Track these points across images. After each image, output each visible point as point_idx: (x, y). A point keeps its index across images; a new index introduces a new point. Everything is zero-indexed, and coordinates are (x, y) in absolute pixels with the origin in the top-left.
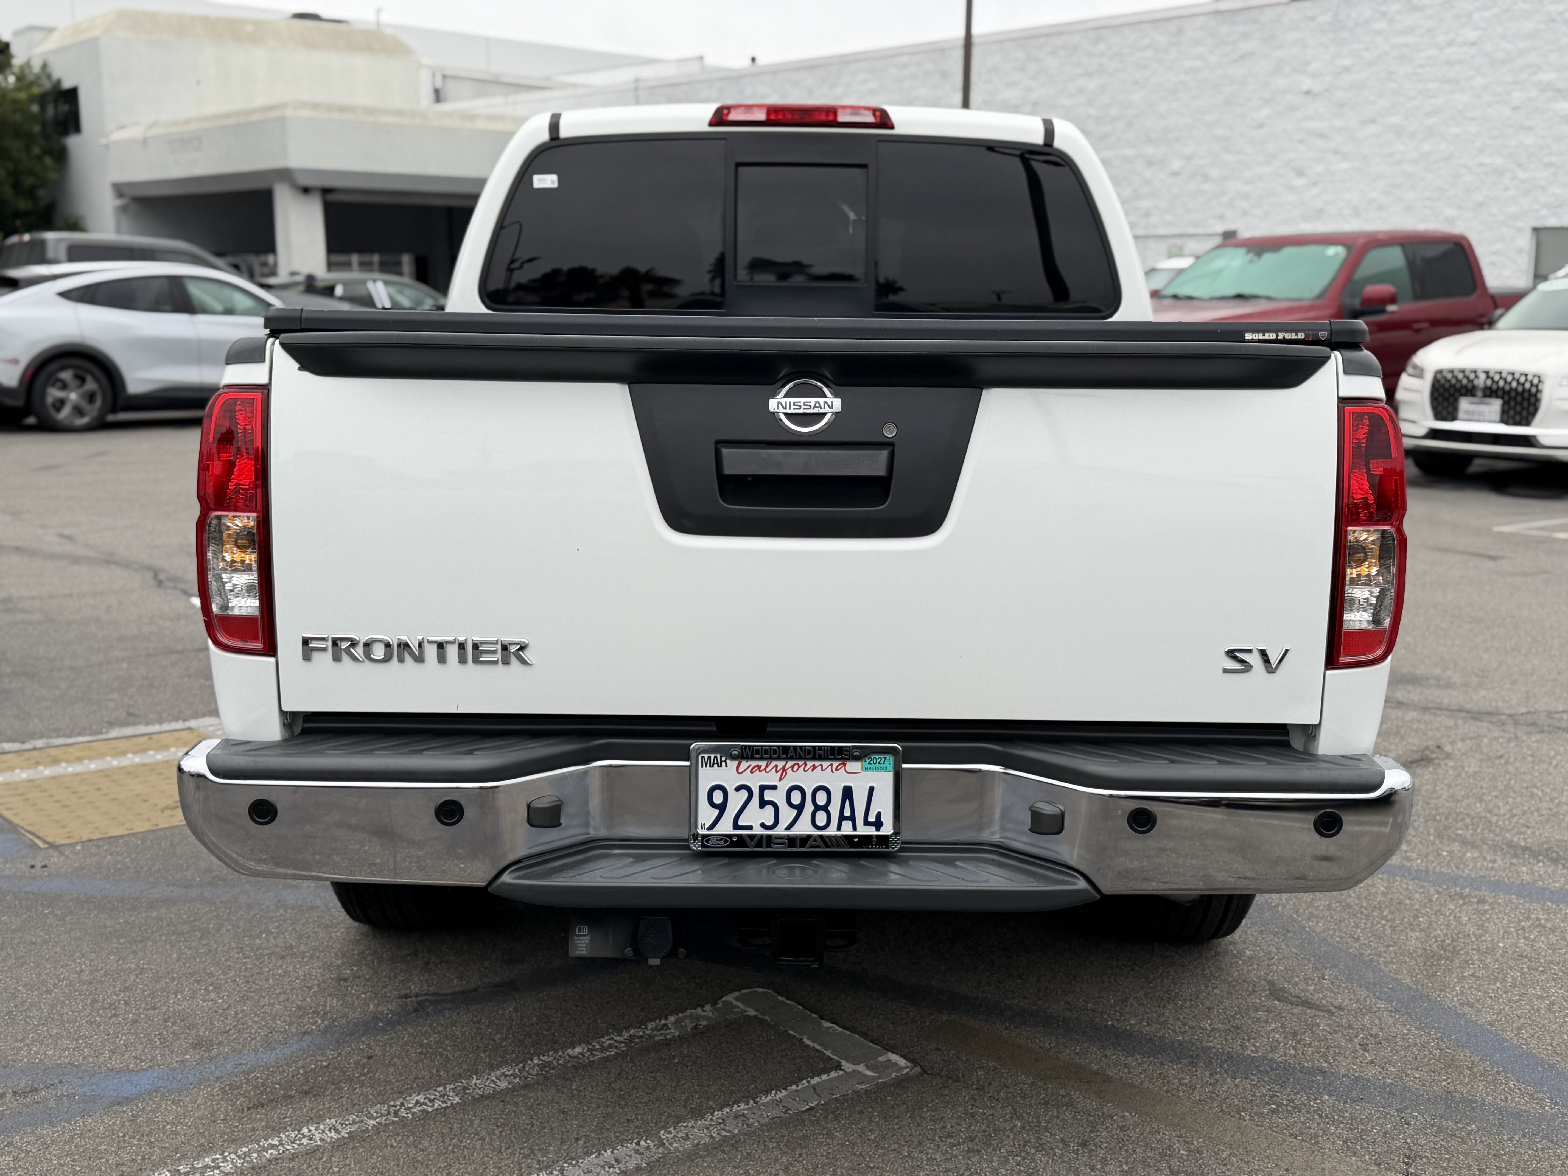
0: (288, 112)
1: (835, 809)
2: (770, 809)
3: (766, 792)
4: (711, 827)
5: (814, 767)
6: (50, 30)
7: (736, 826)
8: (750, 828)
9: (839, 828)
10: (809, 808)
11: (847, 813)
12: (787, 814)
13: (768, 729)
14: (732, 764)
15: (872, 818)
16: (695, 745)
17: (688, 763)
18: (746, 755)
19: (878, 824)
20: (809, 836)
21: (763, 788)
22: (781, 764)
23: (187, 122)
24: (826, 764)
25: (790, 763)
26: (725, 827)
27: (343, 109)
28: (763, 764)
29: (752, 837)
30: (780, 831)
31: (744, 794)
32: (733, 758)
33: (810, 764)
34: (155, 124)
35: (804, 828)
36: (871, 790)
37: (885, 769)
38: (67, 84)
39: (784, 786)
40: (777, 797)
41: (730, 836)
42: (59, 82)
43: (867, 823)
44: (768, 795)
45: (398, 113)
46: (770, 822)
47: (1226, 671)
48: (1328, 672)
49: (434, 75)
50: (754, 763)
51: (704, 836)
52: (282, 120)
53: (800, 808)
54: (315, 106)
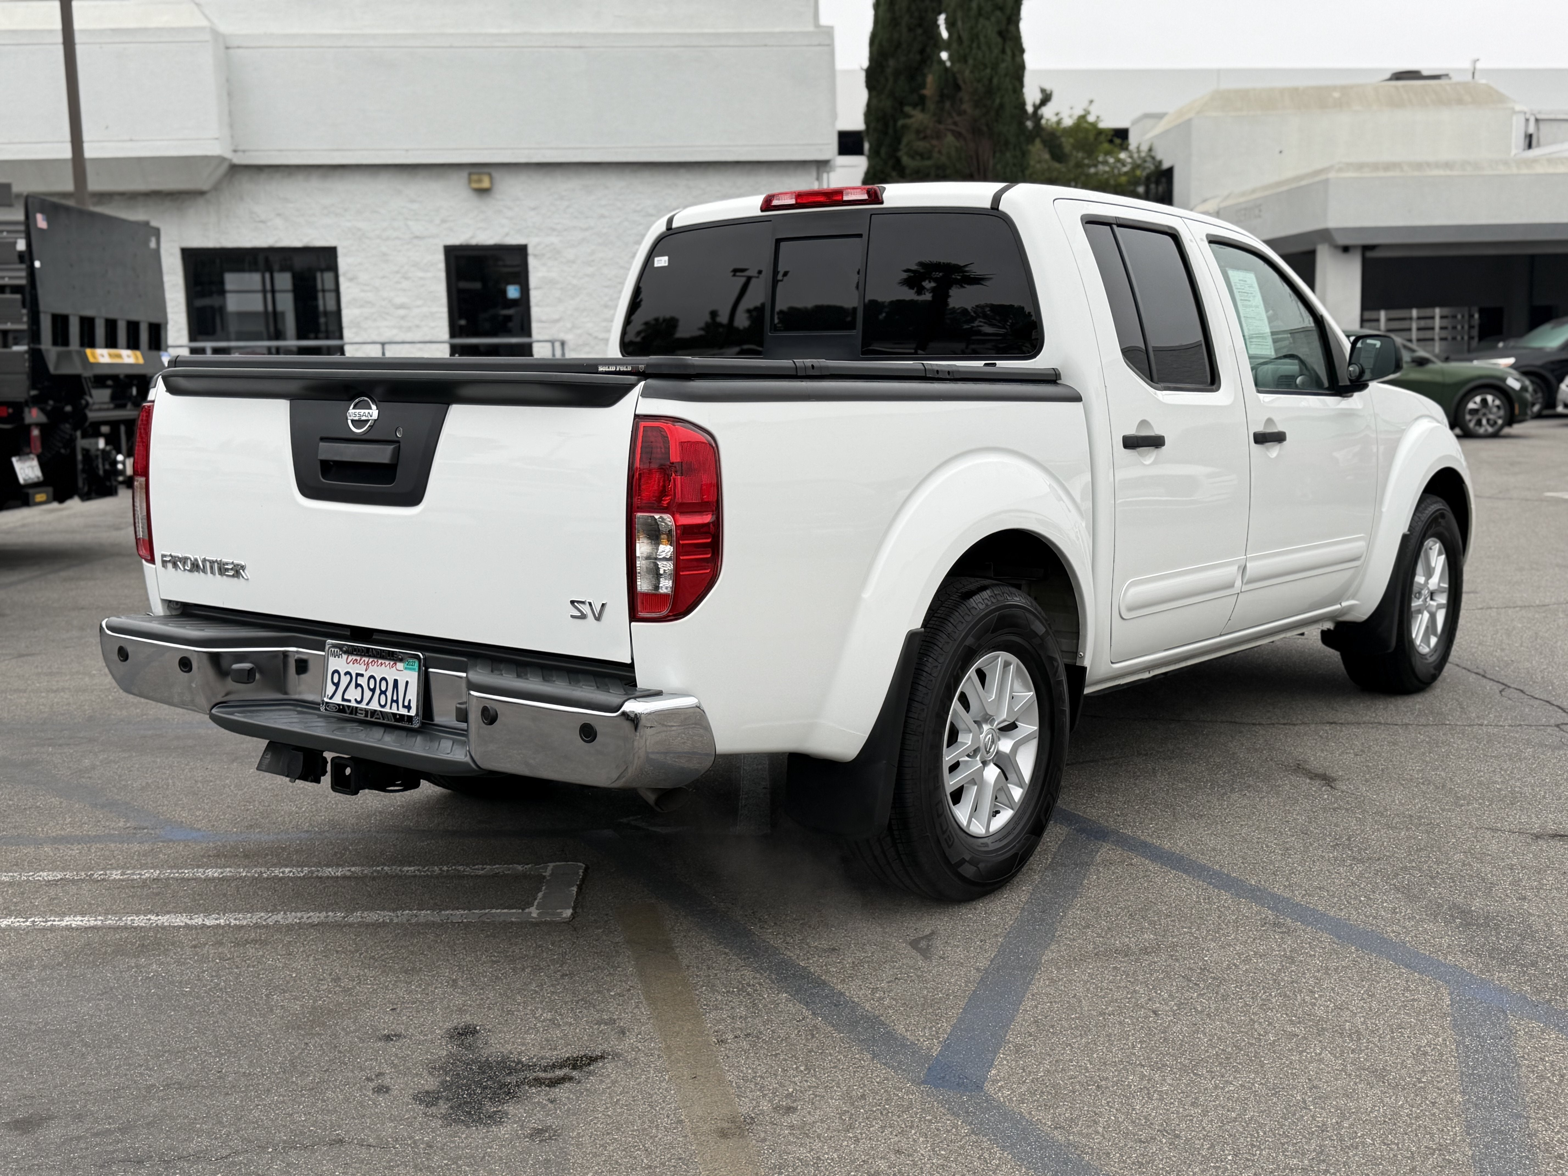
0: (1332, 175)
1: (389, 694)
2: (359, 689)
3: (359, 678)
4: (331, 698)
5: (382, 664)
6: (1160, 116)
7: (343, 699)
8: (349, 701)
9: (391, 708)
10: (378, 692)
11: (395, 698)
12: (368, 694)
13: (374, 637)
14: (345, 656)
15: (406, 704)
16: (329, 641)
17: (323, 653)
18: (351, 651)
19: (409, 708)
20: (375, 711)
21: (358, 675)
22: (366, 659)
23: (1254, 191)
24: (387, 662)
25: (371, 660)
26: (337, 700)
27: (1388, 166)
28: (358, 658)
29: (349, 707)
30: (363, 706)
31: (348, 677)
32: (345, 652)
33: (380, 661)
34: (1228, 196)
35: (374, 706)
36: (407, 682)
37: (414, 669)
38: (1166, 165)
39: (367, 675)
40: (362, 681)
41: (339, 705)
42: (1160, 162)
43: (404, 706)
44: (360, 681)
45: (1448, 165)
46: (359, 699)
47: (572, 616)
48: (633, 624)
49: (1527, 120)
50: (354, 658)
51: (327, 703)
52: (1326, 181)
53: (373, 691)
54: (1360, 166)
